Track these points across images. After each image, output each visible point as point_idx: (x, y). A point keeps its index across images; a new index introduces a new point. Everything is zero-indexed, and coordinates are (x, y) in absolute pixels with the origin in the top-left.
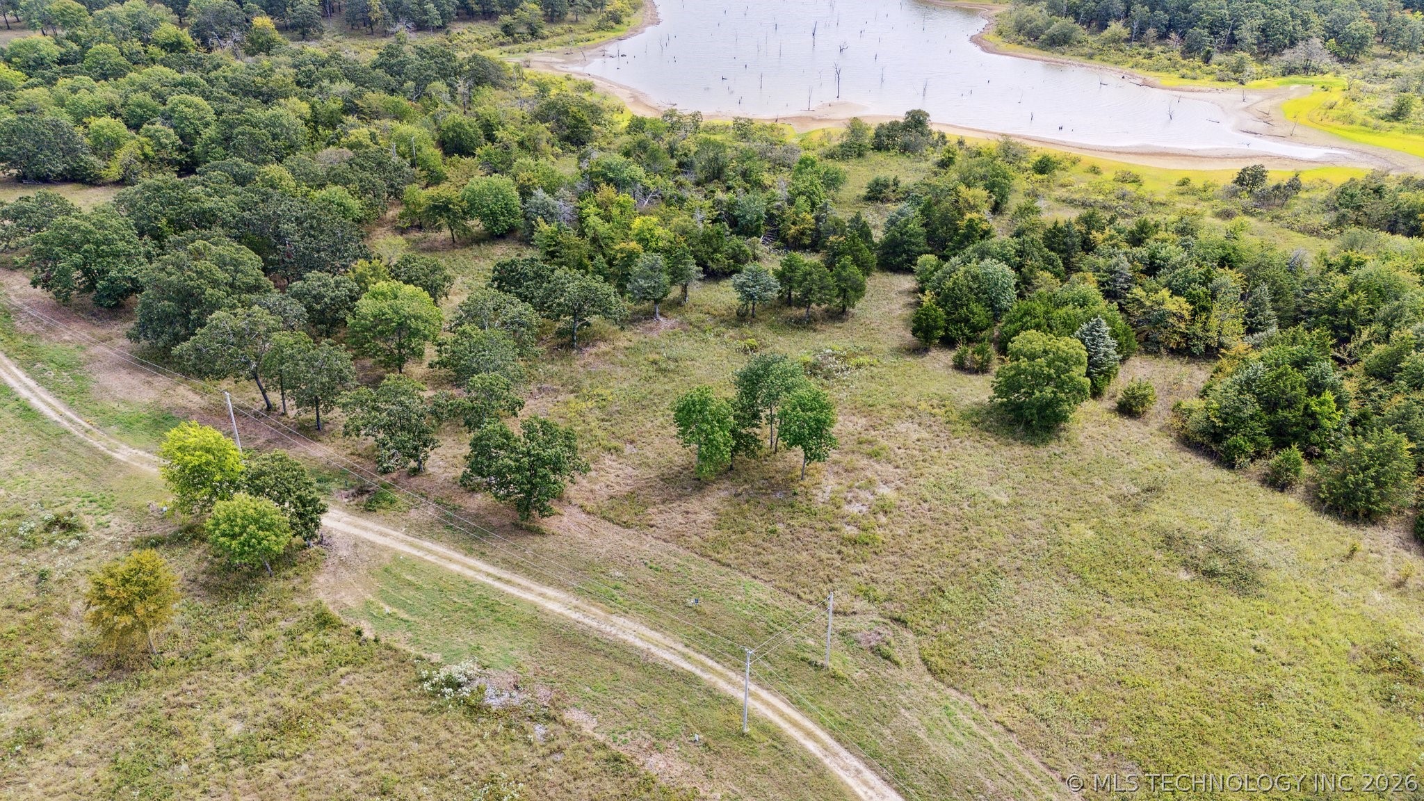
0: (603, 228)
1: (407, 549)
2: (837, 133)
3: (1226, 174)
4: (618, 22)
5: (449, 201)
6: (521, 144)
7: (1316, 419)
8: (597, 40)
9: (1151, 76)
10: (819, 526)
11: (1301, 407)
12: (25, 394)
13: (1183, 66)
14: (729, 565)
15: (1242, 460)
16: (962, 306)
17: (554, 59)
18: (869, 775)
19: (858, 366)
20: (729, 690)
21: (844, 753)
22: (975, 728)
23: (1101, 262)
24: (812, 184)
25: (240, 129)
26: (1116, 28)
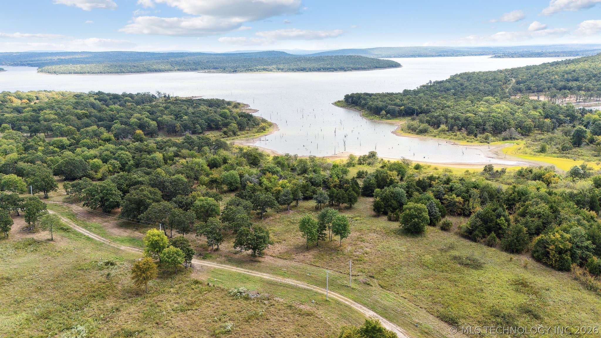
0: (269, 185)
1: (218, 267)
2: (345, 160)
3: (481, 169)
4: (264, 130)
5: (216, 179)
6: (237, 164)
7: (500, 226)
8: (257, 136)
9: (456, 142)
10: (346, 257)
11: (495, 222)
12: (87, 234)
13: (468, 138)
14: (319, 267)
15: (478, 239)
16: (389, 202)
17: (243, 142)
18: (364, 308)
19: (356, 220)
20: (322, 292)
21: (356, 304)
22: (395, 298)
23: (434, 189)
24: (338, 171)
25: (143, 160)
26: (443, 127)
